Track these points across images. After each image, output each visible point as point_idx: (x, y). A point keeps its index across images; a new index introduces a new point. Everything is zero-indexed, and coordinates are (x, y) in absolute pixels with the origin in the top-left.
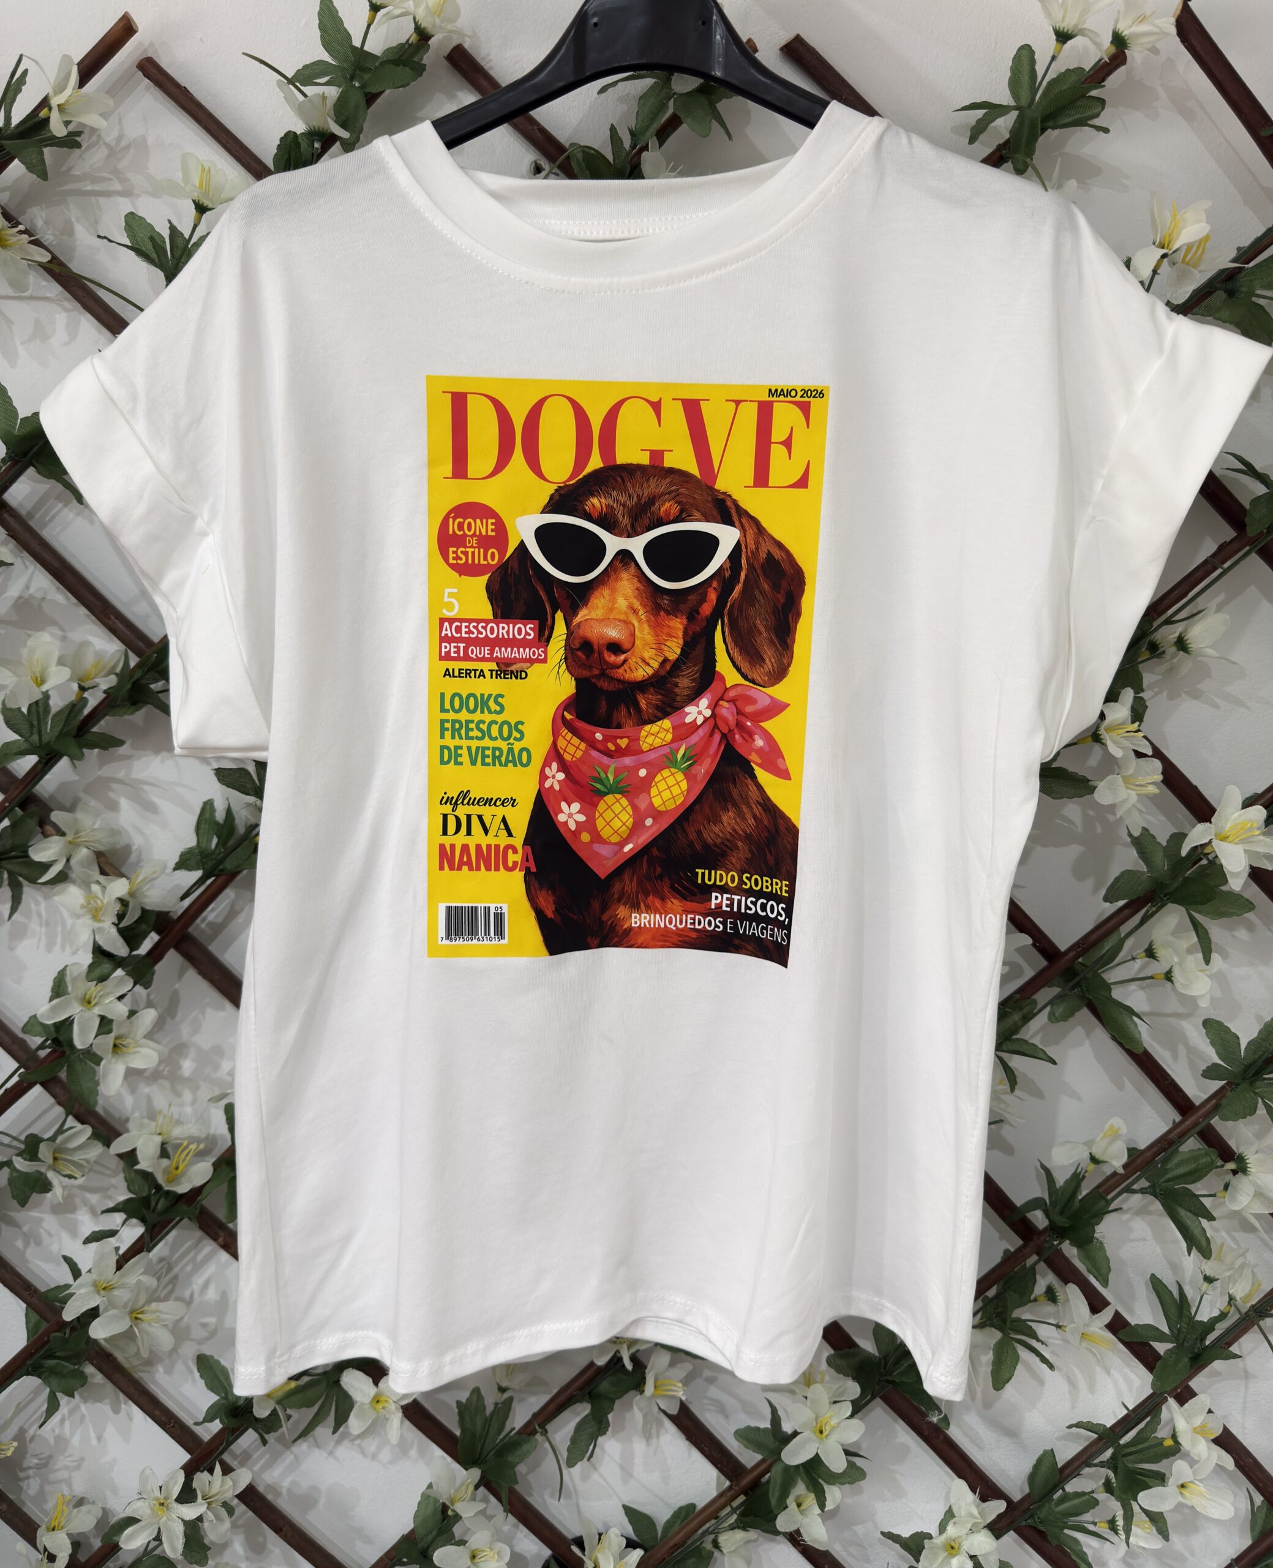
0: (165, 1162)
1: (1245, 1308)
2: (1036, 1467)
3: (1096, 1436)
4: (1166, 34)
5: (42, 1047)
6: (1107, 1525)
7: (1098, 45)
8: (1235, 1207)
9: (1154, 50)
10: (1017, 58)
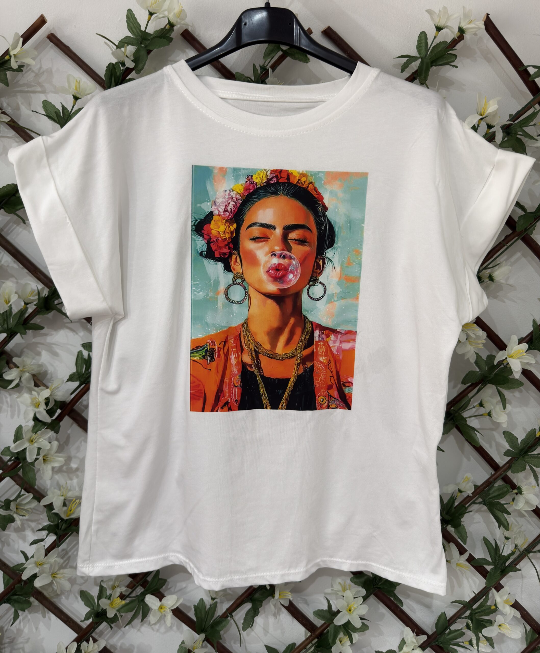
0: (65, 508)
1: (522, 549)
2: (438, 620)
3: (462, 606)
4: (480, 28)
5: (10, 460)
6: (468, 643)
7: (453, 32)
8: (518, 508)
9: (475, 34)
10: (420, 37)
